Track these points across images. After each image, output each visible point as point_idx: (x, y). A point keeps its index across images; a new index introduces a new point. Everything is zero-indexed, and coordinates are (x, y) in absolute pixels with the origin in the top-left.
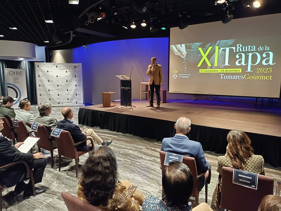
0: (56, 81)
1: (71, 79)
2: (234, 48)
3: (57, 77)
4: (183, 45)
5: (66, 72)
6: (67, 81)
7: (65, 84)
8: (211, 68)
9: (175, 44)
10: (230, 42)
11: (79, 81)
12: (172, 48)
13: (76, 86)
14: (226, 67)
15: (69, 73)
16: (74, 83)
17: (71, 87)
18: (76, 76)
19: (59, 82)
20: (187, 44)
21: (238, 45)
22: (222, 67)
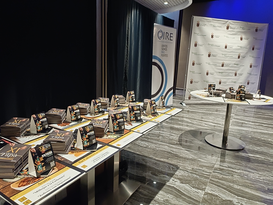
0: (221, 55)
1: (247, 53)
3: (226, 47)
5: (241, 39)
6: (239, 57)
7: (234, 63)
11: (257, 58)
13: (251, 67)
15: (245, 42)
16: (249, 60)
17: (242, 68)
18: (253, 49)
19: (227, 59)
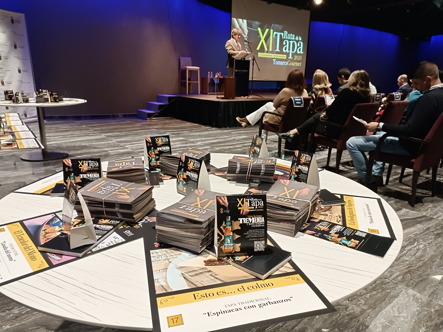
2: (282, 34)
4: (245, 21)
8: (267, 52)
9: (237, 18)
10: (280, 27)
12: (234, 22)
13: (19, 71)
14: (277, 53)
16: (16, 63)
17: (8, 74)
20: (249, 21)
21: (285, 32)
22: (275, 52)
